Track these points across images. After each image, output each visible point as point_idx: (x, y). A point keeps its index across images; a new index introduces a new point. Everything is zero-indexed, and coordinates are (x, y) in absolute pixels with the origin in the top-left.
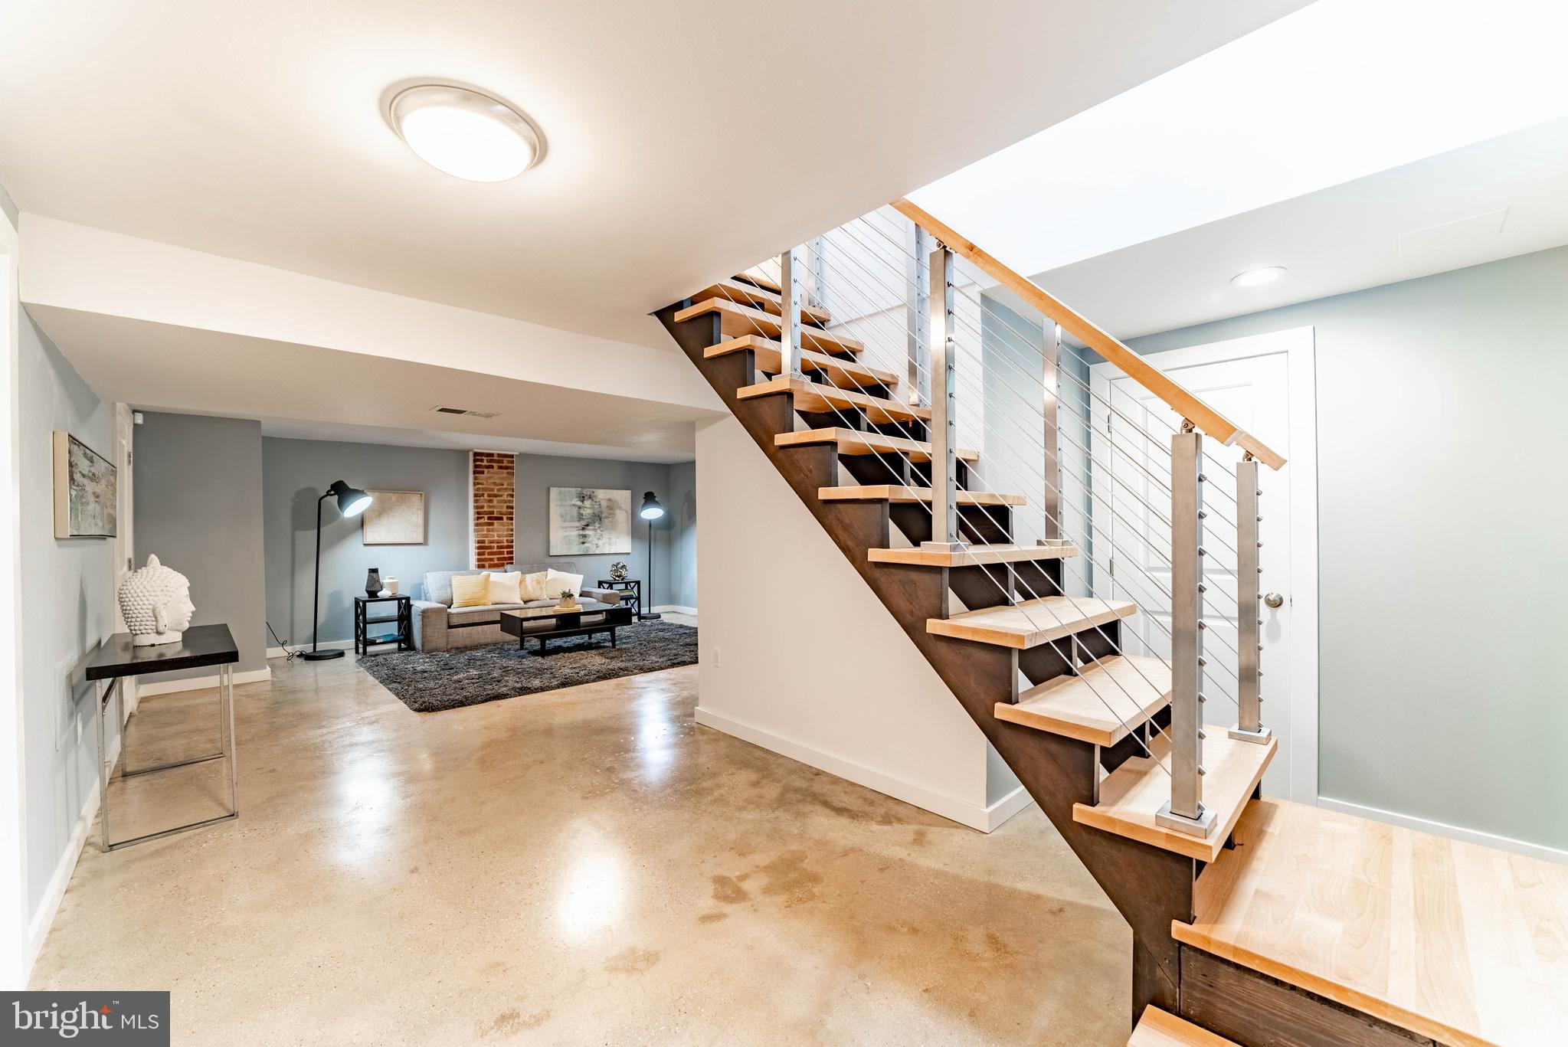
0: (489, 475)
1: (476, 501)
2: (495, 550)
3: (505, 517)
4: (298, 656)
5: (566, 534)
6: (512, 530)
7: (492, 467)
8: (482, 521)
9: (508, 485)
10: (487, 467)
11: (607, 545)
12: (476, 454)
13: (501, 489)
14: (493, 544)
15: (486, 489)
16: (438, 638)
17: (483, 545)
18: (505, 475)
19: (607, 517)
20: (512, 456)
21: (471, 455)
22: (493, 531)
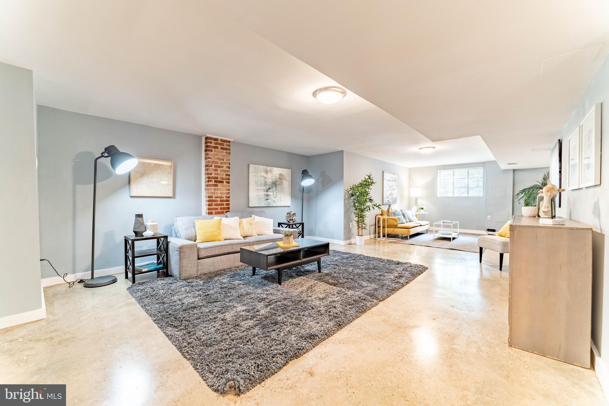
0: (216, 153)
1: (207, 170)
2: (219, 203)
3: (225, 181)
4: (79, 282)
5: (258, 194)
6: (229, 190)
7: (217, 148)
8: (210, 183)
9: (227, 160)
10: (215, 147)
11: (279, 201)
12: (207, 138)
13: (222, 162)
14: (217, 199)
15: (213, 162)
16: (191, 267)
17: (211, 199)
18: (225, 154)
19: (279, 185)
20: (229, 142)
21: (204, 138)
22: (217, 190)
